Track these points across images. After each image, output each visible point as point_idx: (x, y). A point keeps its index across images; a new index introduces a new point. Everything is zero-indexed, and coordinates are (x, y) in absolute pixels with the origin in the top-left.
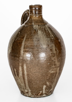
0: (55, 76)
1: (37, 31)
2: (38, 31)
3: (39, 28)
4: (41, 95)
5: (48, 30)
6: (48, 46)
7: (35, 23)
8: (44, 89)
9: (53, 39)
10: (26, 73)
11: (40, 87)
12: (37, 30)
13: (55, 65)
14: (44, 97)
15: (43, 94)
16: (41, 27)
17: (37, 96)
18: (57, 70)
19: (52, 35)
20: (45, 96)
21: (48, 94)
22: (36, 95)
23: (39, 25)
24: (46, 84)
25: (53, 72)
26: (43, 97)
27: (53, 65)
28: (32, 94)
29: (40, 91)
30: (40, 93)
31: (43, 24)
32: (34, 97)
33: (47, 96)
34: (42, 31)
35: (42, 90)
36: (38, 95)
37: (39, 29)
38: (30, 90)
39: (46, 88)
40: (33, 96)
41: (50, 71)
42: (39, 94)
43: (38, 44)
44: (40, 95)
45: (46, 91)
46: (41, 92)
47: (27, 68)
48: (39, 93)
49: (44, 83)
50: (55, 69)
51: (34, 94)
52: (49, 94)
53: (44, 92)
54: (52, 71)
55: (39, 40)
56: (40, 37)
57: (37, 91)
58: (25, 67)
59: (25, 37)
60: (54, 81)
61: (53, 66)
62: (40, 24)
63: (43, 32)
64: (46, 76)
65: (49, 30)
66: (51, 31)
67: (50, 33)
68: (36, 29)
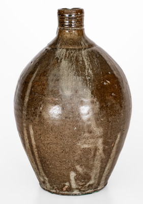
0: (95, 155)
1: (59, 61)
2: (61, 62)
3: (66, 55)
4: (69, 191)
5: (83, 61)
6: (76, 92)
7: (61, 45)
8: (74, 179)
9: (90, 80)
10: (34, 142)
11: (64, 175)
12: (61, 59)
13: (90, 132)
14: (76, 195)
15: (73, 189)
16: (72, 53)
17: (62, 192)
18: (97, 143)
19: (90, 71)
20: (79, 195)
21: (84, 191)
22: (58, 189)
23: (67, 50)
24: (75, 170)
25: (86, 146)
26: (73, 195)
27: (84, 132)
28: (51, 185)
29: (66, 182)
30: (66, 187)
31: (77, 47)
32: (56, 193)
33: (82, 194)
34: (71, 61)
35: (69, 181)
36: (62, 190)
37: (65, 57)
38: (47, 179)
39: (76, 176)
40: (54, 191)
41: (79, 144)
42: (64, 189)
43: (55, 86)
44: (67, 190)
45: (77, 184)
46: (67, 184)
47: (35, 133)
48: (64, 186)
49: (70, 167)
50: (92, 140)
51: (55, 186)
52: (88, 191)
53: (74, 185)
54: (85, 143)
55: (58, 80)
56: (61, 73)
57: (58, 181)
58: (32, 132)
59: (36, 73)
60: (93, 165)
61: (87, 135)
62: (71, 47)
63: (70, 64)
64: (71, 153)
65: (85, 60)
66: (89, 63)
67: (87, 67)
68: (59, 57)
